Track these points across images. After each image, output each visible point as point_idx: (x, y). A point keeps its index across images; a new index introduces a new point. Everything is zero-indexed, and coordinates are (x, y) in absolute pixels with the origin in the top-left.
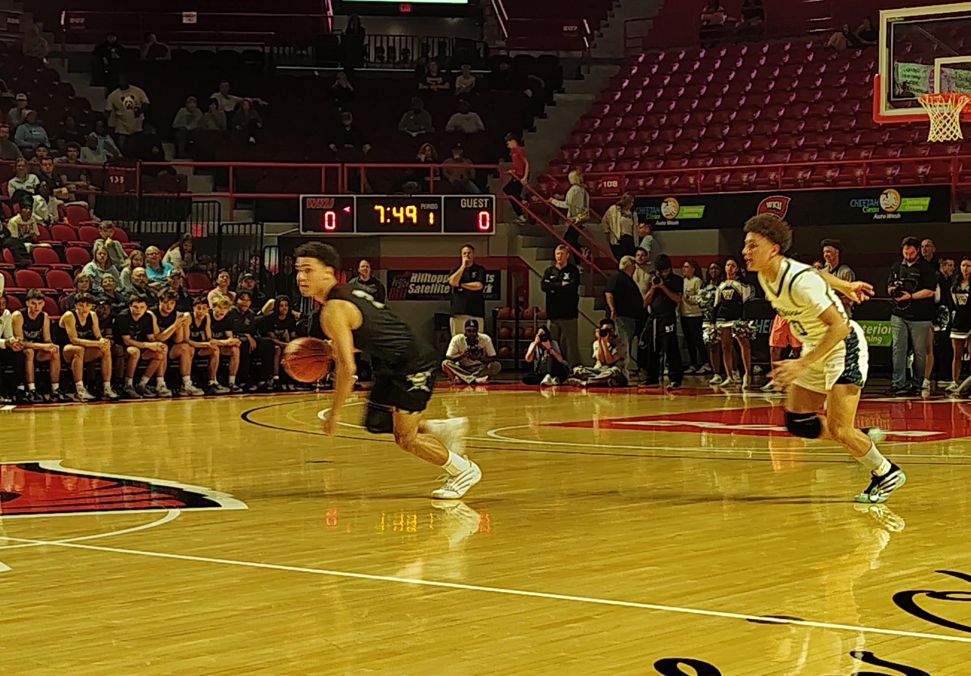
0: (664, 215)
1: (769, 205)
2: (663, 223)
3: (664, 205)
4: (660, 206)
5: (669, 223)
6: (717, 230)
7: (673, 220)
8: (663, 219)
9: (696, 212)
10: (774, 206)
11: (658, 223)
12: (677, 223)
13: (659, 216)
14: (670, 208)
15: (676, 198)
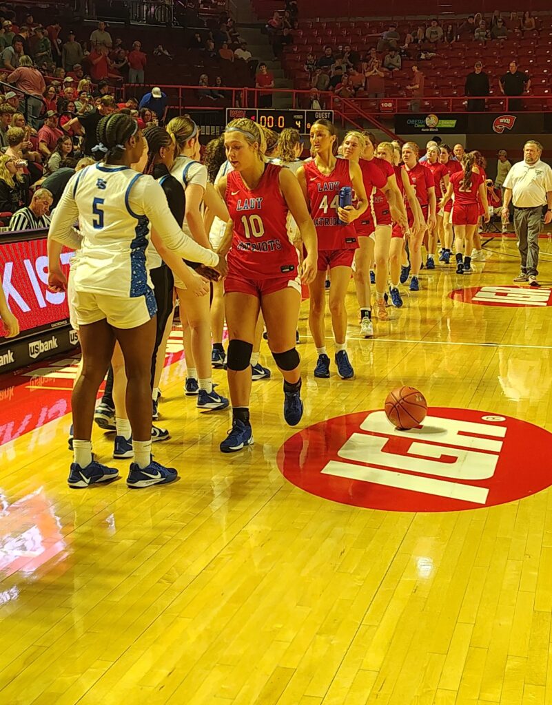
0: (428, 125)
1: (501, 121)
2: (428, 130)
3: (427, 119)
4: (425, 119)
5: (431, 130)
6: (465, 135)
7: (434, 128)
8: (427, 127)
9: (451, 123)
10: (505, 121)
11: (423, 130)
12: (437, 130)
13: (424, 126)
14: (432, 120)
15: (436, 115)
